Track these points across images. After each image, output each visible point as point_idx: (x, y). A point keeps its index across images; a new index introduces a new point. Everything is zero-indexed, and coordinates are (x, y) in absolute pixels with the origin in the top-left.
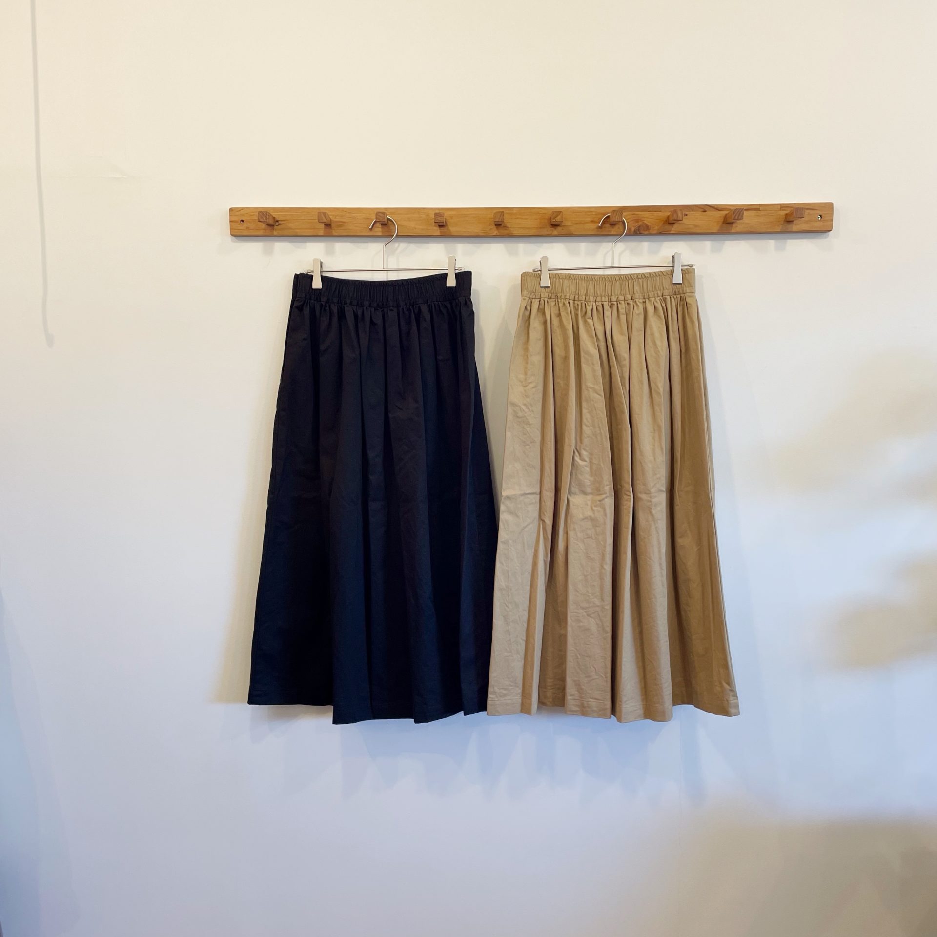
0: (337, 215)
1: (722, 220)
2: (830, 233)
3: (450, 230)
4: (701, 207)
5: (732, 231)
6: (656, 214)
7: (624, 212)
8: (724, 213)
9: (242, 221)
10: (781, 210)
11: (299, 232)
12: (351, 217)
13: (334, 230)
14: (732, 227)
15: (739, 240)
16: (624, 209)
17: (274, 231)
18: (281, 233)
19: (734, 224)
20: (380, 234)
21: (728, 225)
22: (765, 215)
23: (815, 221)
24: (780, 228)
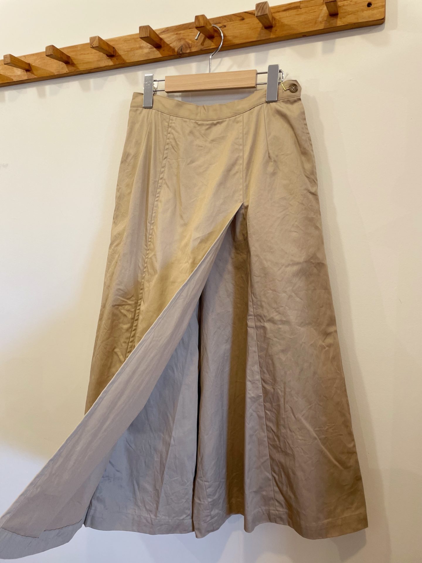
1: (261, 26)
14: (271, 32)
19: (274, 29)
21: (267, 31)
22: (306, 12)
23: (363, 11)
24: (323, 25)
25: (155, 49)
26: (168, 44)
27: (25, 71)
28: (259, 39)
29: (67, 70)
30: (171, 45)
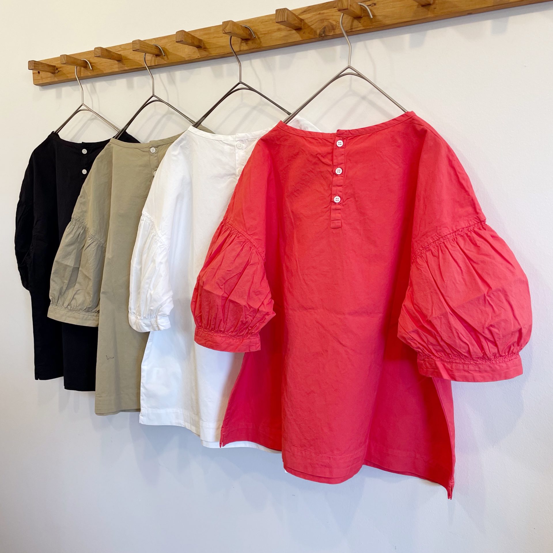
1: (417, 3)
9: (39, 72)
11: (70, 77)
13: (89, 71)
17: (57, 78)
19: (432, 7)
21: (424, 9)
26: (310, 25)
28: (414, 19)
29: (199, 55)
30: (313, 27)
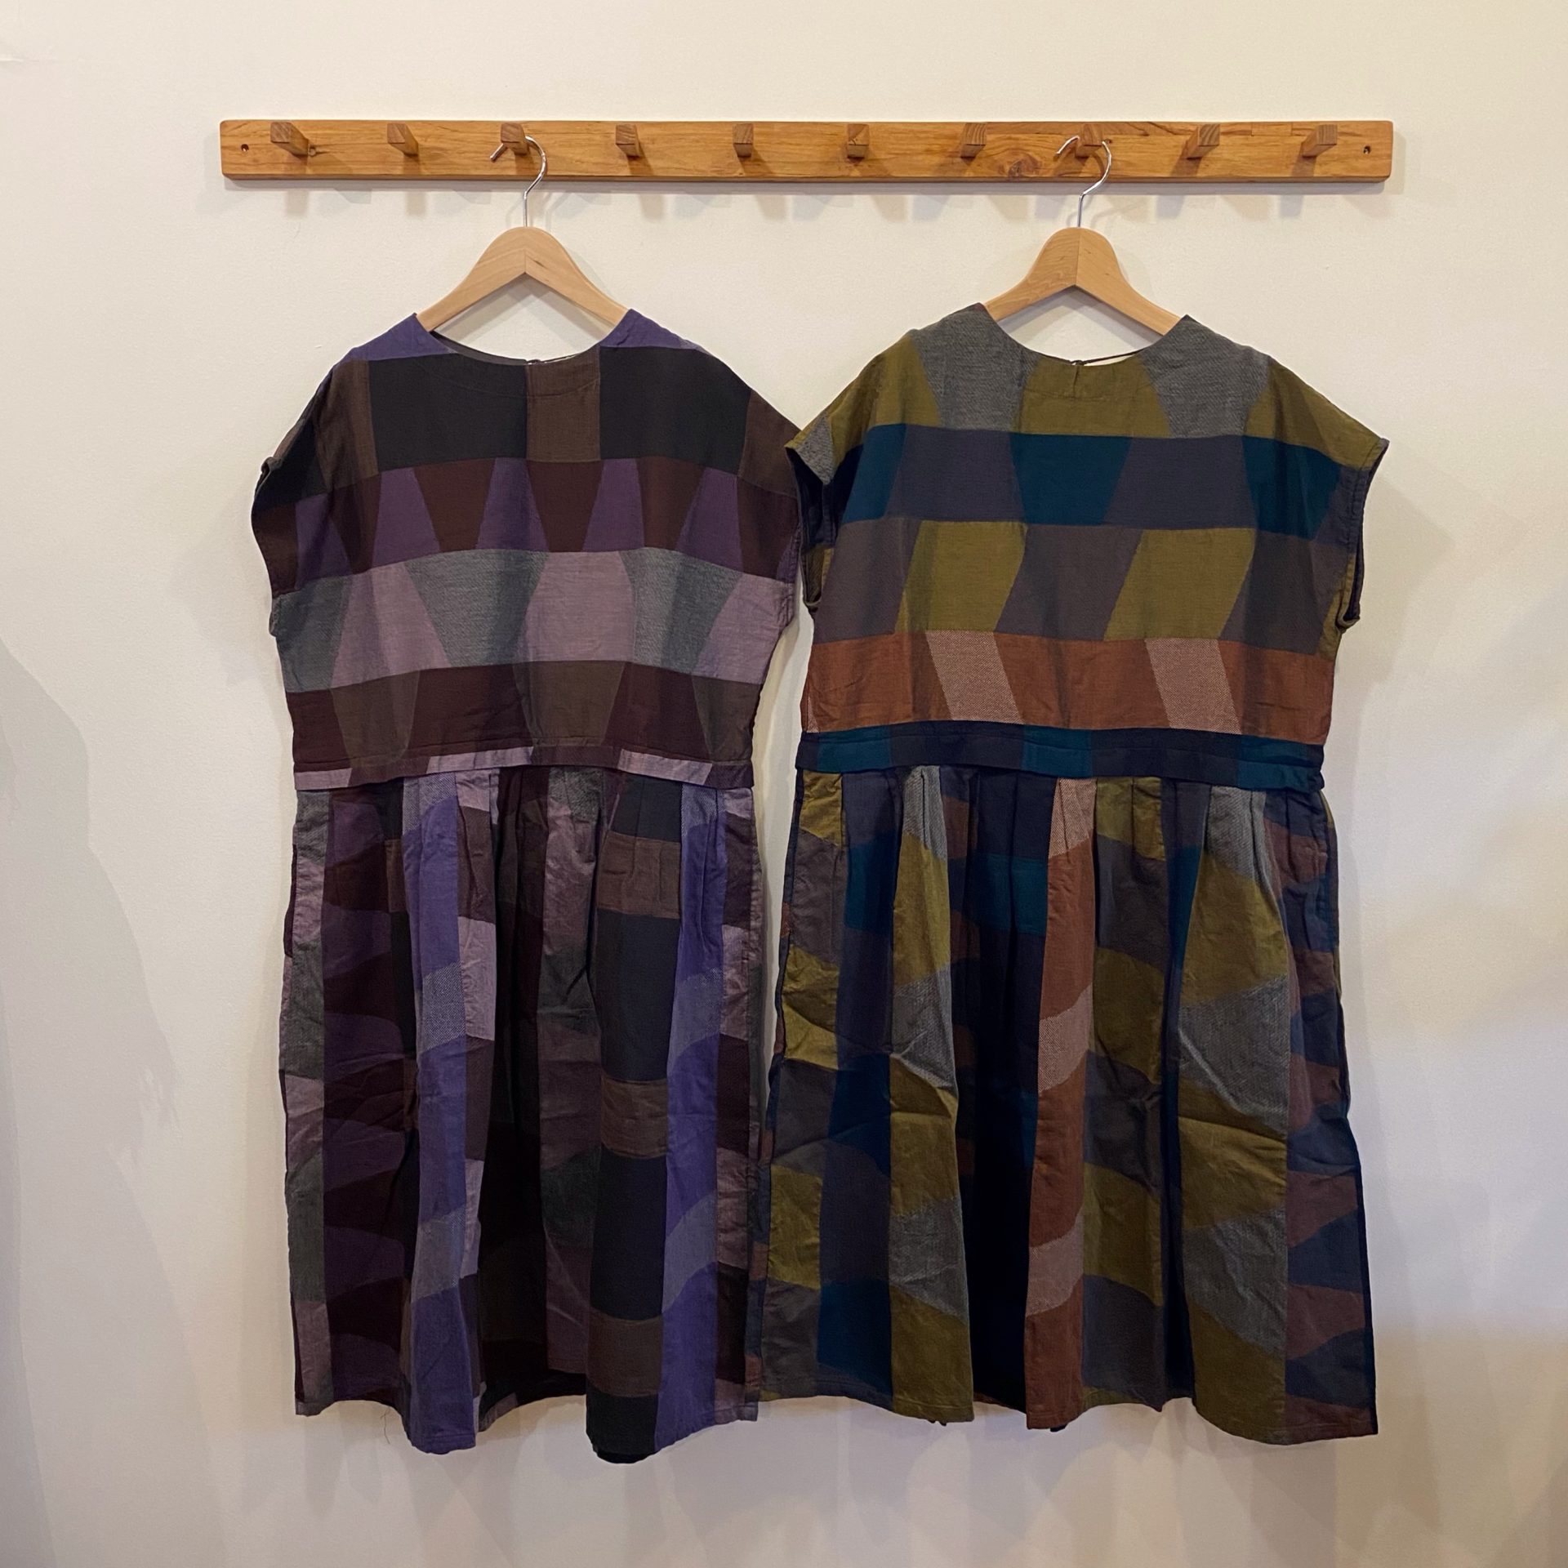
0: (429, 136)
1: (1180, 153)
2: (1388, 180)
3: (649, 166)
4: (1142, 127)
5: (1199, 175)
6: (1051, 139)
7: (989, 134)
8: (1183, 139)
9: (245, 147)
10: (1292, 135)
11: (357, 170)
12: (455, 140)
13: (424, 164)
14: (1198, 167)
15: (1214, 193)
16: (989, 128)
17: (307, 168)
18: (321, 171)
19: (1202, 161)
20: (513, 173)
21: (1191, 163)
22: (1261, 144)
23: (1357, 158)
24: (1290, 171)
25: (959, 160)
26: (992, 154)
27: (625, 155)
28: (1174, 175)
29: (740, 170)
30: (996, 158)
